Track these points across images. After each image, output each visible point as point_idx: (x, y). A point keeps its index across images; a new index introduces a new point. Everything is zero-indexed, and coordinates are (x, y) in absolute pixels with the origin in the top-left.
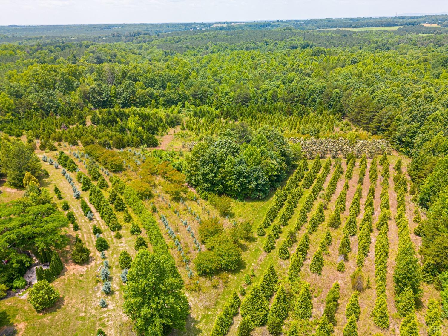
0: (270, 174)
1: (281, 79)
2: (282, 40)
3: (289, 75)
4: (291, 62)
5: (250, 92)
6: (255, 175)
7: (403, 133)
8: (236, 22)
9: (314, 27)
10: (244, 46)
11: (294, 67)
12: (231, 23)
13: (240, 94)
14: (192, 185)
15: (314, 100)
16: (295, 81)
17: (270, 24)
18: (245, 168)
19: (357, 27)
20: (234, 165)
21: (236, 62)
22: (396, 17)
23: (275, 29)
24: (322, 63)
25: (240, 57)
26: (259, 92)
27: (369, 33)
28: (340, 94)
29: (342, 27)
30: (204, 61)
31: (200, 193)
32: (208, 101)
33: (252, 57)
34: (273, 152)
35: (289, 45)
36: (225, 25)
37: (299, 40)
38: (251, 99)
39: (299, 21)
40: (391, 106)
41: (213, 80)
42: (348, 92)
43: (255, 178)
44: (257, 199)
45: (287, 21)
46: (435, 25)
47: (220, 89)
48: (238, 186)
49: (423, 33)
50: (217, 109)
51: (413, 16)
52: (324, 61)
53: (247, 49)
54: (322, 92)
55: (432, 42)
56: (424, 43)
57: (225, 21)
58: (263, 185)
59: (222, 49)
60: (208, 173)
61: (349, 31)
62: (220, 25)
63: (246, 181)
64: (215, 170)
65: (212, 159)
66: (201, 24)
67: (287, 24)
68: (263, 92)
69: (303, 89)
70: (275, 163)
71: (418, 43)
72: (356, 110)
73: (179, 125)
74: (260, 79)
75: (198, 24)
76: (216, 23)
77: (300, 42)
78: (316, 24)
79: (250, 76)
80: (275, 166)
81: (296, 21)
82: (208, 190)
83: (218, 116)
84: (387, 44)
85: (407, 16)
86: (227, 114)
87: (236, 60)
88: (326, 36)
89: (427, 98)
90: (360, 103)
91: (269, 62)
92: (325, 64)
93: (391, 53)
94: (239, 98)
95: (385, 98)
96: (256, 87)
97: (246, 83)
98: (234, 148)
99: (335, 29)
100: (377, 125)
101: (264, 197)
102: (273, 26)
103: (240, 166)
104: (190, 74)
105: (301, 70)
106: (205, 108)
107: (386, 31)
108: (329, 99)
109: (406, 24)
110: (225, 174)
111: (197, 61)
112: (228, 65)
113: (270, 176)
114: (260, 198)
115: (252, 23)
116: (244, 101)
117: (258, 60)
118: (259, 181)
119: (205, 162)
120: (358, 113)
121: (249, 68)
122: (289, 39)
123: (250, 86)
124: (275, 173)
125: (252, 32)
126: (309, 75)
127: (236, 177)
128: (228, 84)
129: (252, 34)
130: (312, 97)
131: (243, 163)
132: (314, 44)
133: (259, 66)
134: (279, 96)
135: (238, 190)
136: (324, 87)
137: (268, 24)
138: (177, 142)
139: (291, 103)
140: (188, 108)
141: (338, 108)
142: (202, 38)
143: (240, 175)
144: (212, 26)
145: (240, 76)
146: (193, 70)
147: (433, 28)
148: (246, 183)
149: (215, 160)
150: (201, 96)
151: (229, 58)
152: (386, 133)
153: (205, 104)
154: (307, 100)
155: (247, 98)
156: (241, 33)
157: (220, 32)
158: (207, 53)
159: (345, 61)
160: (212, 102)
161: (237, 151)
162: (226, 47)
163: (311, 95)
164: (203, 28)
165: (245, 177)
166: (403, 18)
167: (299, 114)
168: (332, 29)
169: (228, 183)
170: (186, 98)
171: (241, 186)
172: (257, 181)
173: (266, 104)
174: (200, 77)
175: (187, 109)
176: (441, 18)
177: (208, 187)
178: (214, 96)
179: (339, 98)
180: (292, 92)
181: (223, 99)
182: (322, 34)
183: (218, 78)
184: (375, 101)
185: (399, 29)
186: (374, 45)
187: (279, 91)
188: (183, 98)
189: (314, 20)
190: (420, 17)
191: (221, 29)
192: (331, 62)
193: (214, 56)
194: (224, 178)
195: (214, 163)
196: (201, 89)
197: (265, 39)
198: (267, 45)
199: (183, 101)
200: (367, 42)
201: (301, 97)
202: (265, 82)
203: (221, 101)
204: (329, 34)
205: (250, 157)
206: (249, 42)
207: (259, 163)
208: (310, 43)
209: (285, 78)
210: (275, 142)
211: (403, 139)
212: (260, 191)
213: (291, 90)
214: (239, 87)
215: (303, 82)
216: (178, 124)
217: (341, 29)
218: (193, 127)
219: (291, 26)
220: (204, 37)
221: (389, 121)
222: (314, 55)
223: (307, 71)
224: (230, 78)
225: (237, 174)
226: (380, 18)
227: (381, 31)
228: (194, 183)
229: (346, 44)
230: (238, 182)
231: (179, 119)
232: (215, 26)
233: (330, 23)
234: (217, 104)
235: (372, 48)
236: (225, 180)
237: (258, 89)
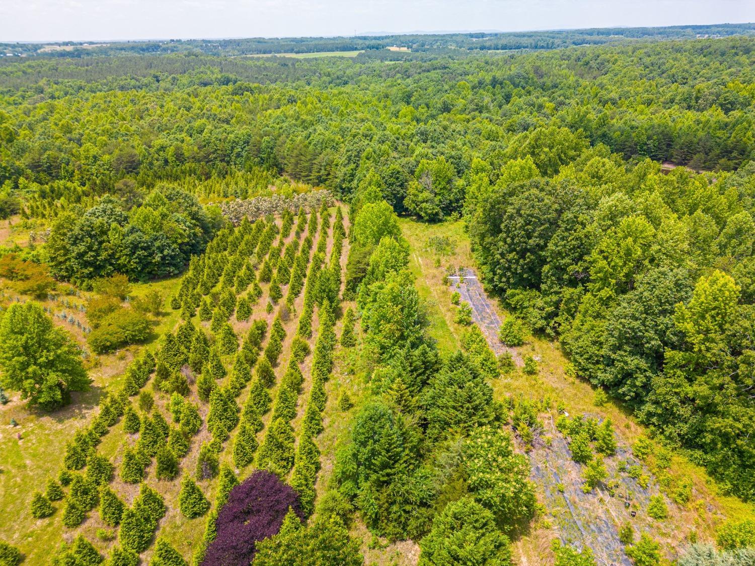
0: (179, 241)
1: (185, 130)
2: (185, 72)
3: (197, 123)
4: (198, 104)
5: (137, 152)
6: (157, 244)
7: (342, 178)
8: (91, 43)
9: (236, 52)
10: (115, 84)
11: (205, 111)
12: (81, 44)
13: (121, 156)
14: (63, 278)
15: (239, 155)
16: (206, 130)
17: (159, 46)
18: (140, 237)
19: (302, 52)
20: (123, 235)
21: (103, 110)
22: (356, 38)
23: (170, 55)
24: (247, 105)
25: (110, 102)
26: (152, 150)
27: (319, 62)
28: (272, 143)
29: (279, 52)
30: (40, 113)
31: (78, 284)
32: (63, 173)
33: (132, 101)
34: (178, 215)
35: (197, 81)
36: (69, 48)
37: (213, 73)
38: (140, 163)
39: (209, 42)
40: (328, 150)
41: (65, 140)
42: (281, 139)
43: (158, 248)
44: (167, 276)
45: (190, 42)
46: (404, 49)
47: (82, 152)
48: (136, 263)
49: (391, 61)
50: (83, 184)
51: (378, 35)
52: (250, 101)
53: (122, 88)
54: (248, 143)
55: (398, 72)
56: (390, 73)
57: (67, 40)
58: (173, 257)
59: (73, 92)
60: (86, 253)
61: (290, 59)
62: (58, 48)
63: (146, 254)
64: (95, 247)
65: (87, 231)
66: (14, 46)
67: (189, 47)
68: (159, 150)
69: (220, 140)
70: (184, 227)
71: (383, 74)
72: (293, 160)
73: (16, 214)
74: (151, 132)
75: (6, 45)
76: (49, 44)
77: (215, 76)
78: (238, 47)
79: (133, 128)
80: (185, 231)
81: (204, 41)
82: (90, 276)
83: (87, 193)
84: (343, 77)
85: (370, 35)
86: (104, 188)
87: (103, 106)
88: (256, 66)
89: (366, 137)
90: (295, 151)
91: (162, 106)
92: (252, 107)
93: (348, 88)
94: (121, 163)
95: (321, 141)
96: (145, 144)
97: (128, 140)
98: (120, 216)
99: (269, 55)
100: (317, 174)
101: (176, 272)
102: (165, 50)
103: (134, 235)
104: (17, 134)
105: (215, 115)
106: (59, 184)
107: (342, 58)
108: (259, 151)
109: (368, 47)
110: (112, 249)
111: (25, 114)
112: (89, 114)
113: (180, 245)
114: (172, 274)
115: (124, 43)
116: (130, 167)
117: (144, 104)
118: (166, 252)
119: (77, 238)
120: (297, 164)
121: (129, 118)
122: (196, 71)
123: (135, 144)
124: (187, 240)
125: (126, 61)
126: (228, 122)
127: (130, 250)
128: (95, 143)
129: (128, 63)
130: (236, 151)
131: (137, 231)
132: (239, 78)
133: (146, 112)
134: (187, 154)
135: (137, 268)
136: (249, 135)
137: (153, 47)
138: (19, 237)
139: (207, 162)
140: (25, 187)
141: (271, 161)
142: (24, 72)
143: (135, 247)
144: (42, 50)
145: (115, 131)
146: (20, 126)
147: (401, 53)
148: (148, 256)
149: (93, 233)
150: (49, 167)
151: (90, 104)
152: (327, 182)
153: (58, 179)
154: (229, 156)
155: (134, 161)
156: (105, 62)
157: (61, 60)
158: (43, 99)
159: (279, 100)
160: (72, 174)
161: (126, 219)
162: (80, 88)
163: (233, 148)
164: (21, 53)
165: (143, 248)
166: (365, 38)
167: (218, 175)
168: (265, 56)
169: (119, 262)
170: (19, 172)
171: (140, 262)
172: (162, 252)
173: (167, 168)
174: (37, 136)
175: (25, 190)
176: (411, 39)
177: (90, 273)
178: (74, 165)
179: (272, 148)
180: (205, 146)
181: (91, 168)
182: (250, 63)
183: (75, 135)
184: (311, 147)
185: (360, 55)
186: (327, 79)
187: (184, 145)
188: (12, 174)
189: (235, 41)
190: (387, 37)
191: (63, 55)
192: (261, 103)
193: (60, 104)
194: (112, 256)
195: (91, 236)
196: (46, 156)
197: (152, 72)
198: (158, 81)
199: (13, 179)
200: (317, 74)
201: (219, 152)
202: (160, 136)
203: (88, 171)
204: (261, 62)
205: (145, 221)
206: (124, 77)
207: (161, 228)
208: (232, 76)
209: (192, 128)
210: (179, 203)
211: (344, 186)
212: (169, 265)
213: (203, 143)
214: (116, 147)
215: (218, 130)
216: (14, 212)
217: (278, 55)
218: (45, 212)
219: (197, 50)
220: (30, 71)
221: (328, 168)
222: (234, 93)
223: (223, 116)
224: (98, 134)
225: (131, 246)
226: (334, 39)
227: (335, 57)
228: (65, 274)
229: (287, 77)
230: (134, 257)
231: (13, 204)
232: (48, 49)
233: (262, 45)
234: (83, 177)
235: (324, 82)
236: (114, 258)
237: (150, 147)
